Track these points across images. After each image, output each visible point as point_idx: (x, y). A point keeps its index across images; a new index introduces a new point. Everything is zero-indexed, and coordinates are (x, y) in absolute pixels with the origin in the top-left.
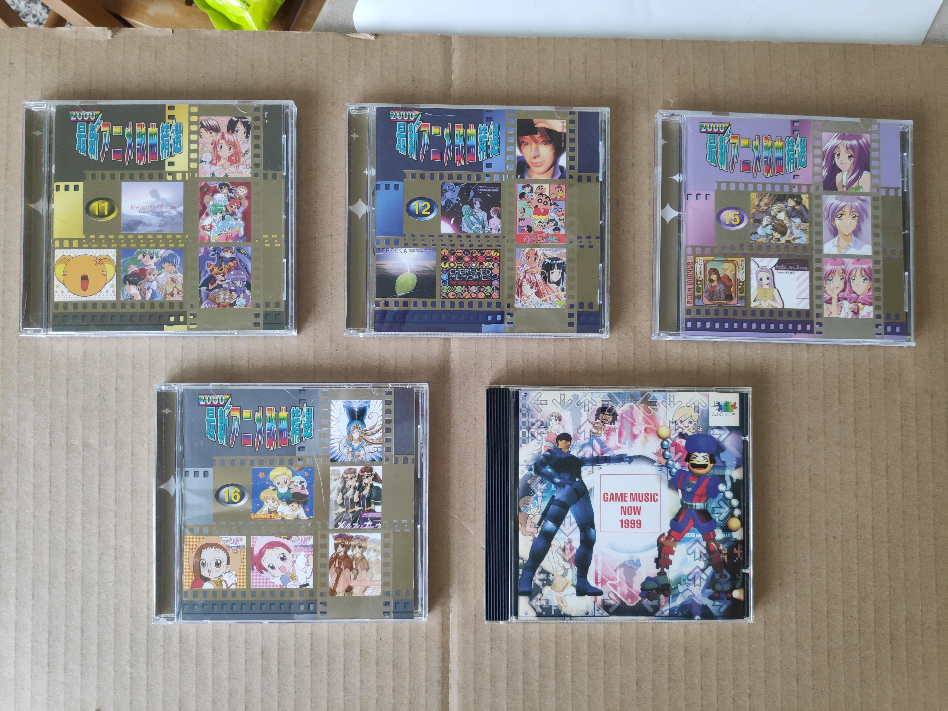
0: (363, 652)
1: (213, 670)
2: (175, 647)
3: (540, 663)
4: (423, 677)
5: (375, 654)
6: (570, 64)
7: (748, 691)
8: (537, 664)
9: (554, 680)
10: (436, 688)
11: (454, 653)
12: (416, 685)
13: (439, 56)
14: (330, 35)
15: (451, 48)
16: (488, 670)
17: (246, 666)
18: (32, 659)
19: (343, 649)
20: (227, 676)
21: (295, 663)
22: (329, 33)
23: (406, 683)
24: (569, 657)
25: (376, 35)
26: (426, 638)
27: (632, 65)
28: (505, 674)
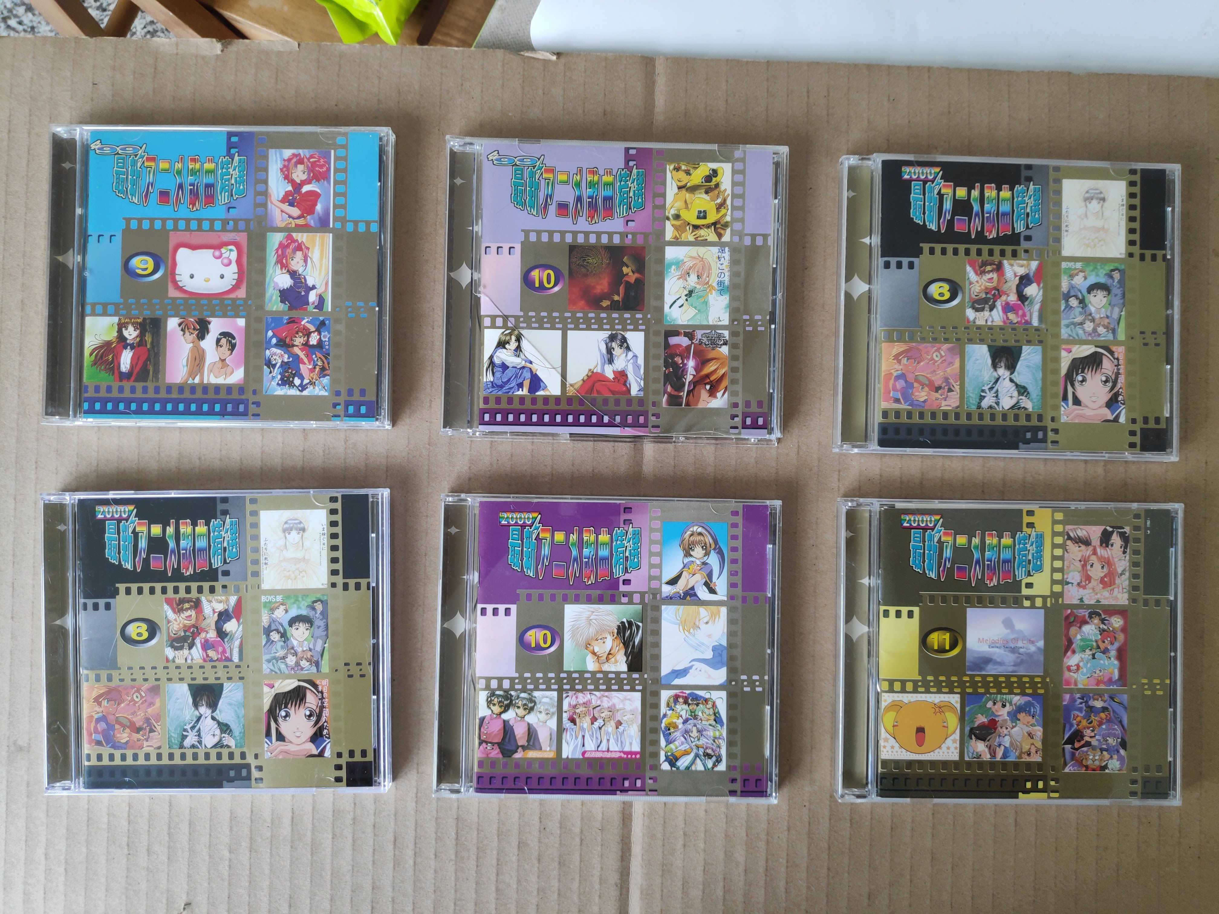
0: (521, 845)
1: (332, 860)
2: (286, 830)
3: (746, 867)
4: (596, 879)
5: (537, 848)
6: (808, 97)
8: (741, 868)
9: (763, 890)
10: (613, 893)
11: (637, 849)
12: (587, 889)
13: (638, 83)
14: (500, 53)
15: (654, 73)
16: (679, 873)
17: (374, 856)
18: (108, 837)
19: (496, 840)
20: (351, 868)
21: (436, 855)
22: (498, 50)
23: (575, 885)
24: (783, 861)
25: (559, 54)
26: (602, 830)
27: (889, 100)
28: (701, 879)
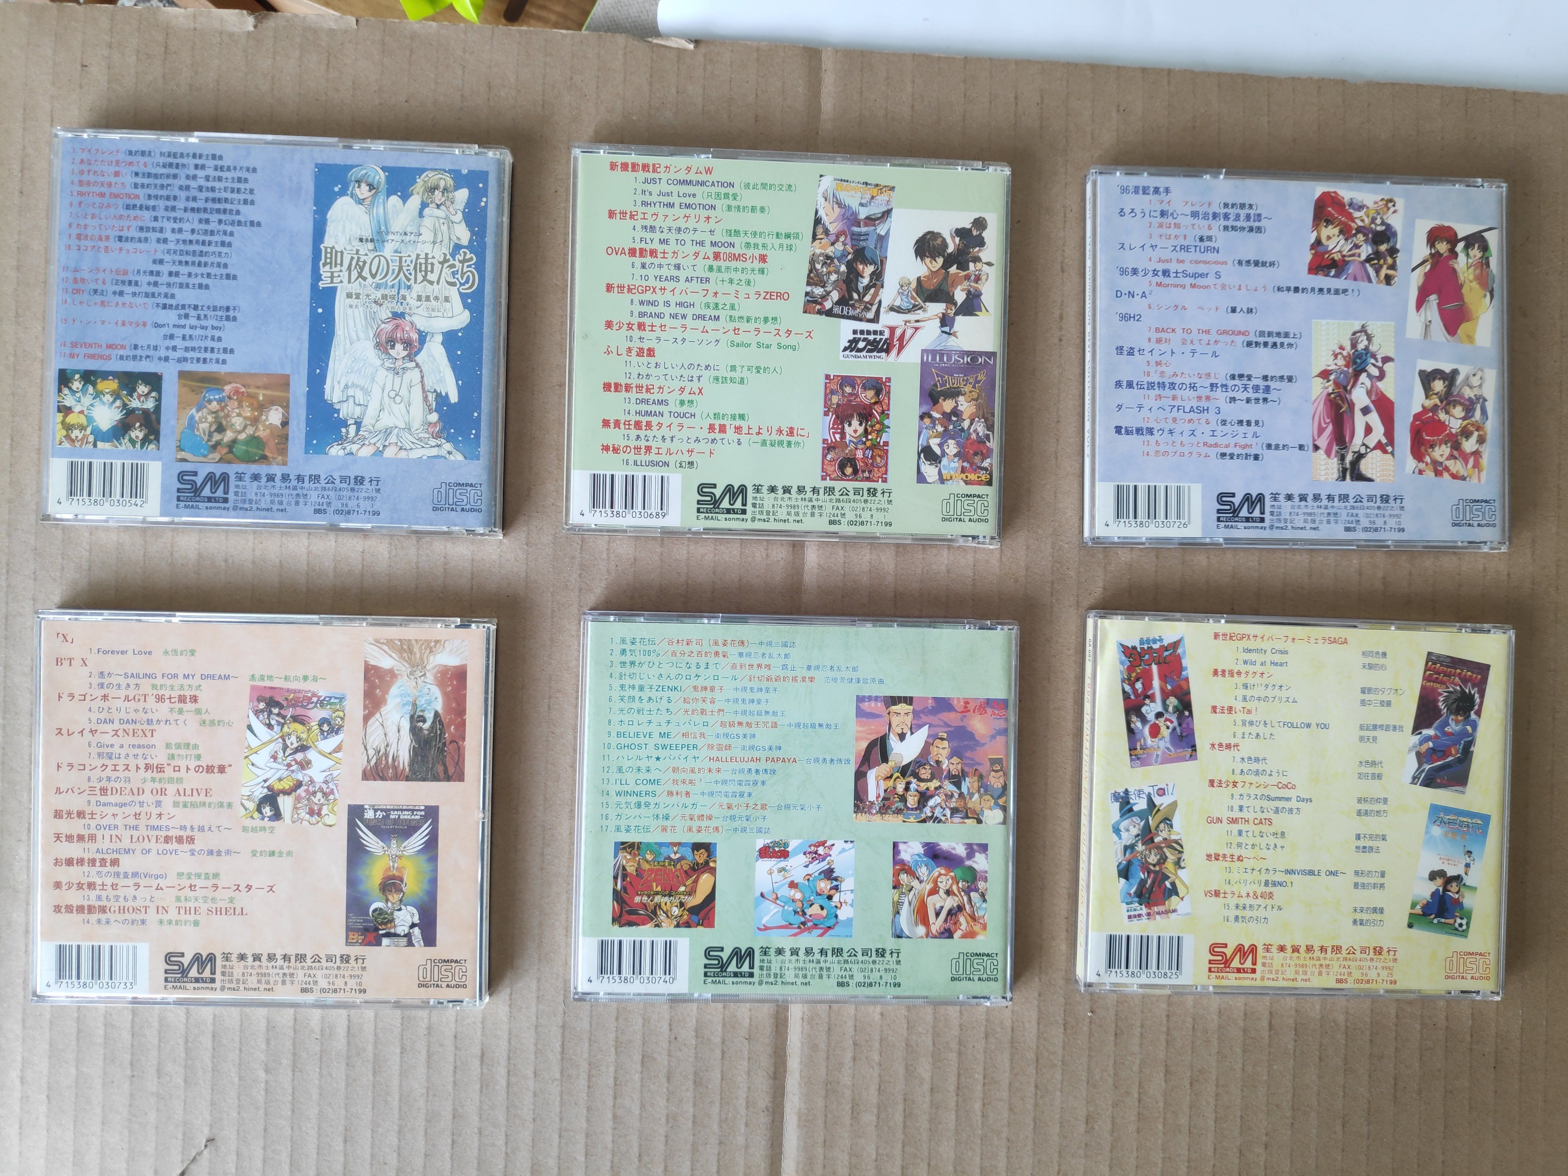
0: (646, 1059)
1: (401, 1081)
2: (340, 1043)
3: (932, 1084)
4: (742, 1102)
5: (666, 1063)
6: (1016, 104)
7: (1264, 1138)
8: (926, 1086)
9: (954, 1113)
11: (794, 1063)
12: (730, 1115)
13: (800, 81)
14: (621, 39)
15: (820, 68)
16: (848, 1093)
17: (455, 1076)
18: (105, 1055)
19: (613, 1053)
21: (535, 1074)
22: (617, 34)
25: (697, 42)
26: (749, 1039)
28: (875, 1101)
